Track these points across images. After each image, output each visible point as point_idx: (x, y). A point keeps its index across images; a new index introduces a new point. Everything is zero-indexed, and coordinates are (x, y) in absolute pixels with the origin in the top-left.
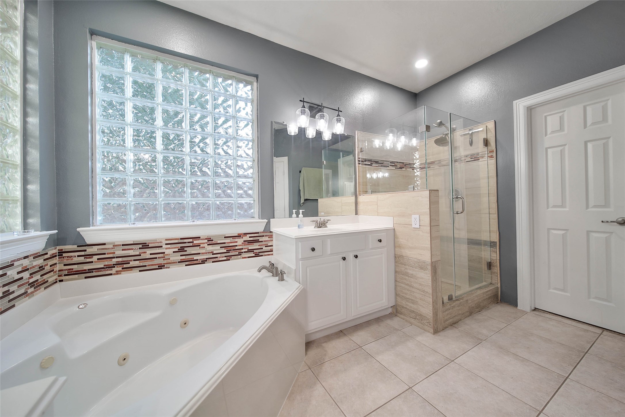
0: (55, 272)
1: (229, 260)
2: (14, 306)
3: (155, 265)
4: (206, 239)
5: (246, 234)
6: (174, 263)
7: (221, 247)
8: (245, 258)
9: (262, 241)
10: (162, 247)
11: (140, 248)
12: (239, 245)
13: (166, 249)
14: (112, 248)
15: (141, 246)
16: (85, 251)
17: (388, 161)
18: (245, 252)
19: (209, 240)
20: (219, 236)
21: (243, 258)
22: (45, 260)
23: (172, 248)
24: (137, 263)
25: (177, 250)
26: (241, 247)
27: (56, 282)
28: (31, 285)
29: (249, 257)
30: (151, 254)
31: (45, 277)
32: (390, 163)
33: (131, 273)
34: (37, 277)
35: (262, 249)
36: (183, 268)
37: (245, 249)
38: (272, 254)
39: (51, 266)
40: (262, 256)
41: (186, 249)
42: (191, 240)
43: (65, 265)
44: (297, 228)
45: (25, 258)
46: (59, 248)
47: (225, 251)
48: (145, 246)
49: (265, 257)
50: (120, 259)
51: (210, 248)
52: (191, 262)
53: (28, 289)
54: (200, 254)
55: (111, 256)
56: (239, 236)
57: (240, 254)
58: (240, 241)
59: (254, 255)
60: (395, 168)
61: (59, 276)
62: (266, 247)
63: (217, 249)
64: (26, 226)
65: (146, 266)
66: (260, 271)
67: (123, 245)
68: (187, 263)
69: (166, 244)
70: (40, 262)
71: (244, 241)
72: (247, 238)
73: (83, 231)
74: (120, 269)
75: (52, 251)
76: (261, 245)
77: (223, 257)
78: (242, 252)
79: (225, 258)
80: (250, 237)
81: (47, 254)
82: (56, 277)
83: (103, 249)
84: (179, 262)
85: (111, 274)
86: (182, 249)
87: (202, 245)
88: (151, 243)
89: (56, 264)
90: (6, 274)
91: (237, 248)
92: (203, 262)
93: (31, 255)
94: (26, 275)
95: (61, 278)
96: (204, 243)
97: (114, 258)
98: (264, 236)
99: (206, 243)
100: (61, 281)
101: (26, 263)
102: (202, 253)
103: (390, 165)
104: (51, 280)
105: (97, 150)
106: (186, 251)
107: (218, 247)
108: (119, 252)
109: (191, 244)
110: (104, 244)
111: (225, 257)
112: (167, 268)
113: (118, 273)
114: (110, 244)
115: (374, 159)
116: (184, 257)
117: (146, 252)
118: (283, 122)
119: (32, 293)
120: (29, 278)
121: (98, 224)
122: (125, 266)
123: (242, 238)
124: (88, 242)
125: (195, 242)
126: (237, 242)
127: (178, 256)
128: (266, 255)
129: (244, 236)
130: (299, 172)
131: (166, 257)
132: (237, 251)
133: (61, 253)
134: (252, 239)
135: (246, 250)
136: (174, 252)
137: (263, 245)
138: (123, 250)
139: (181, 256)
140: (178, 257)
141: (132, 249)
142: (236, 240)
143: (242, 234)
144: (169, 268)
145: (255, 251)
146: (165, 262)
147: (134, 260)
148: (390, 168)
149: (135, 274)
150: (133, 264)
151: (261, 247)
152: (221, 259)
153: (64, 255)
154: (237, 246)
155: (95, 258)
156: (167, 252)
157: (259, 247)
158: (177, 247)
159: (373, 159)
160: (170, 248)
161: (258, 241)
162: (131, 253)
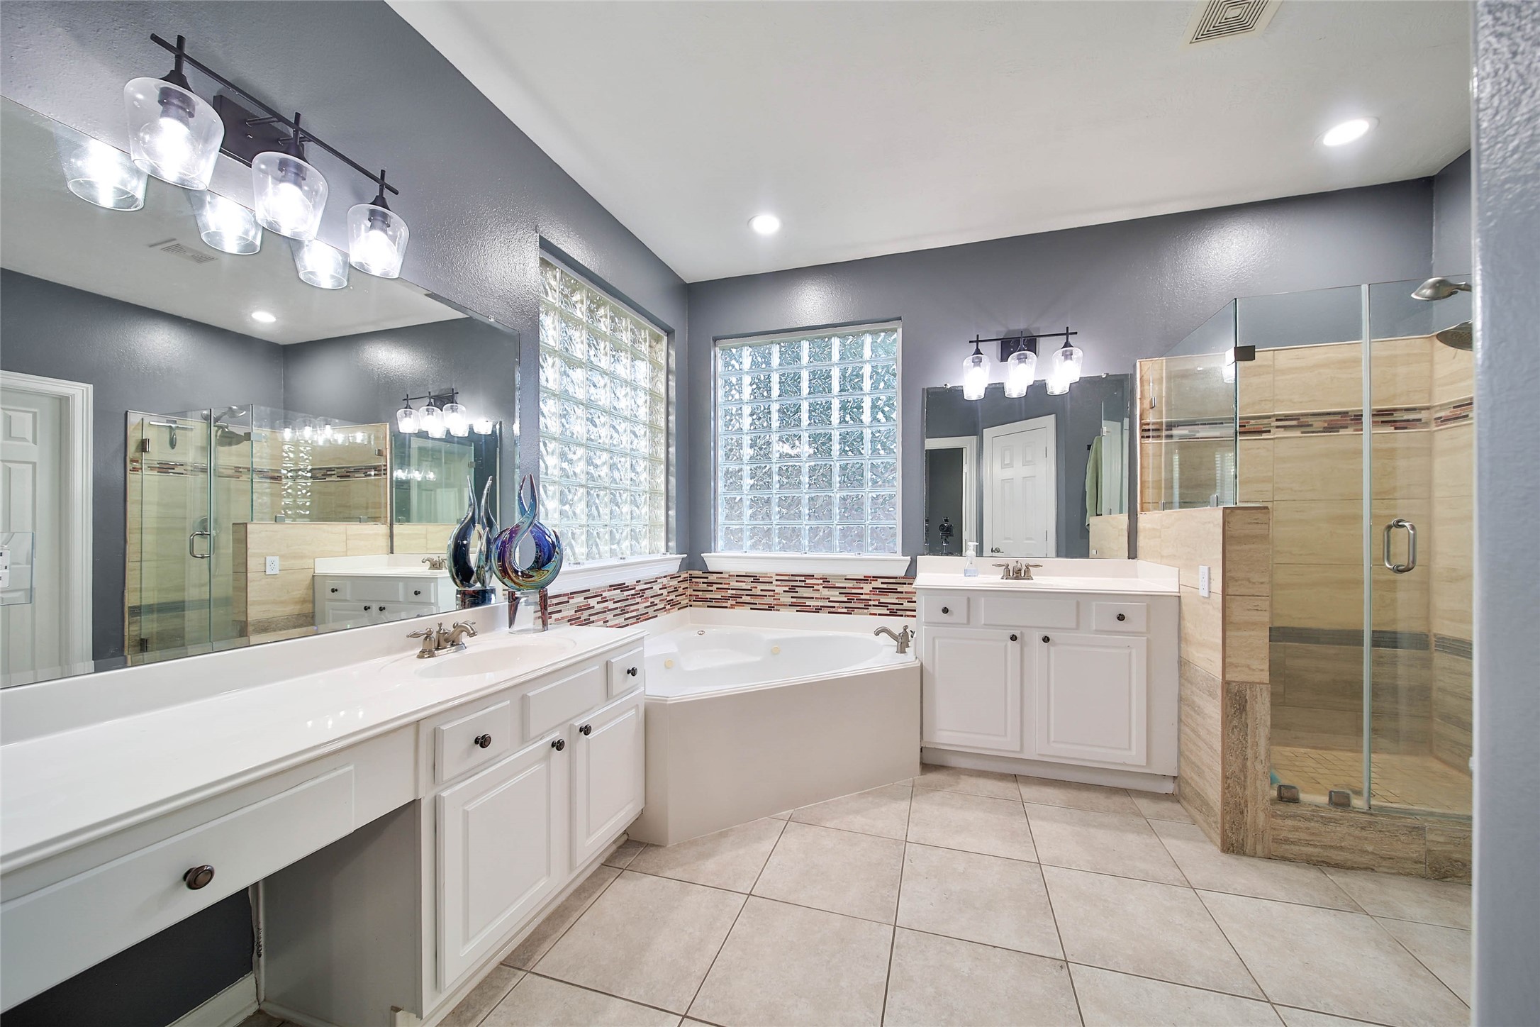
0: (687, 596)
1: (851, 614)
2: (656, 616)
3: (765, 604)
4: (821, 579)
5: (875, 578)
6: (785, 605)
7: (840, 593)
8: (875, 614)
9: (902, 592)
10: (772, 583)
11: (752, 582)
12: (866, 594)
13: (777, 586)
14: (728, 578)
15: (752, 579)
16: (707, 578)
17: (1269, 417)
18: (874, 606)
19: (825, 580)
20: (838, 577)
21: (871, 614)
22: (679, 582)
23: (783, 586)
24: (747, 599)
25: (787, 589)
26: (868, 597)
27: (687, 606)
28: (669, 602)
29: (879, 615)
30: (761, 590)
31: (679, 598)
32: (1277, 420)
33: (742, 609)
34: (672, 597)
35: (902, 604)
36: (792, 614)
37: (874, 600)
38: (915, 616)
39: (683, 589)
40: (902, 616)
41: (797, 589)
42: (803, 578)
43: (694, 590)
44: (963, 575)
45: (664, 577)
46: (689, 572)
47: (846, 599)
48: (756, 579)
49: (907, 618)
50: (734, 592)
51: (826, 592)
52: (802, 607)
53: (666, 605)
54: (813, 598)
55: (727, 586)
56: (866, 579)
57: (867, 607)
58: (867, 588)
59: (888, 612)
60: (1302, 433)
61: (690, 601)
62: (908, 602)
63: (834, 595)
64: (667, 549)
65: (756, 604)
66: (877, 634)
67: (737, 576)
68: (798, 608)
69: (776, 580)
70: (674, 583)
71: (873, 588)
72: (878, 584)
73: (706, 557)
74: (734, 603)
75: (684, 575)
76: (901, 598)
77: (843, 608)
78: (870, 606)
79: (845, 610)
80: (882, 583)
81: (680, 576)
82: (687, 601)
83: (721, 578)
84: (790, 605)
85: (726, 607)
86: (792, 589)
87: (816, 587)
88: (762, 577)
89: (687, 588)
90: (652, 588)
91: (862, 597)
92: (818, 610)
93: (669, 576)
94: (665, 592)
95: (690, 603)
96: (818, 585)
97: (729, 589)
98: (905, 584)
99: (821, 584)
100: (691, 606)
101: (665, 581)
102: (816, 598)
103: (1277, 427)
104: (684, 603)
105: (719, 468)
106: (797, 592)
107: (836, 592)
108: (734, 584)
109: (803, 584)
110: (722, 573)
111: (846, 608)
112: (777, 610)
113: (732, 607)
114: (727, 573)
115: (1202, 420)
116: (794, 600)
117: (756, 588)
118: (946, 385)
119: (669, 609)
120: (667, 596)
121: (719, 550)
122: (739, 600)
123: (871, 583)
124: (710, 570)
125: (808, 581)
126: (862, 588)
127: (789, 597)
128: (908, 616)
129: (873, 580)
130: (1087, 447)
131: (777, 597)
132: (862, 603)
133: (692, 577)
134: (885, 586)
135: (876, 603)
136: (784, 591)
137: (904, 598)
138: (737, 581)
139: (792, 597)
140: (787, 599)
141: (745, 582)
142: (861, 585)
143: (870, 577)
144: (779, 610)
145: (890, 607)
146: (775, 602)
147: (747, 595)
148: (1274, 434)
149: (745, 612)
150: (746, 599)
151: (901, 601)
152: (840, 610)
153: (694, 580)
154: (862, 594)
155: (715, 586)
156: (779, 590)
157: (897, 601)
158: (788, 586)
159: (1199, 420)
160: (780, 586)
161: (894, 591)
162: (744, 586)
